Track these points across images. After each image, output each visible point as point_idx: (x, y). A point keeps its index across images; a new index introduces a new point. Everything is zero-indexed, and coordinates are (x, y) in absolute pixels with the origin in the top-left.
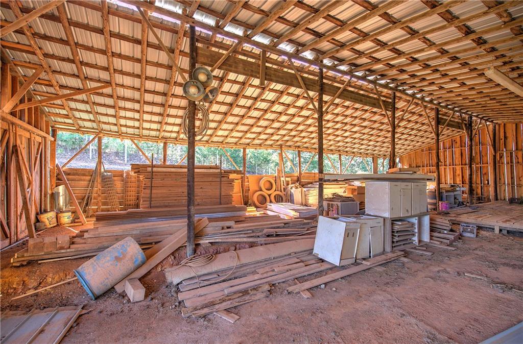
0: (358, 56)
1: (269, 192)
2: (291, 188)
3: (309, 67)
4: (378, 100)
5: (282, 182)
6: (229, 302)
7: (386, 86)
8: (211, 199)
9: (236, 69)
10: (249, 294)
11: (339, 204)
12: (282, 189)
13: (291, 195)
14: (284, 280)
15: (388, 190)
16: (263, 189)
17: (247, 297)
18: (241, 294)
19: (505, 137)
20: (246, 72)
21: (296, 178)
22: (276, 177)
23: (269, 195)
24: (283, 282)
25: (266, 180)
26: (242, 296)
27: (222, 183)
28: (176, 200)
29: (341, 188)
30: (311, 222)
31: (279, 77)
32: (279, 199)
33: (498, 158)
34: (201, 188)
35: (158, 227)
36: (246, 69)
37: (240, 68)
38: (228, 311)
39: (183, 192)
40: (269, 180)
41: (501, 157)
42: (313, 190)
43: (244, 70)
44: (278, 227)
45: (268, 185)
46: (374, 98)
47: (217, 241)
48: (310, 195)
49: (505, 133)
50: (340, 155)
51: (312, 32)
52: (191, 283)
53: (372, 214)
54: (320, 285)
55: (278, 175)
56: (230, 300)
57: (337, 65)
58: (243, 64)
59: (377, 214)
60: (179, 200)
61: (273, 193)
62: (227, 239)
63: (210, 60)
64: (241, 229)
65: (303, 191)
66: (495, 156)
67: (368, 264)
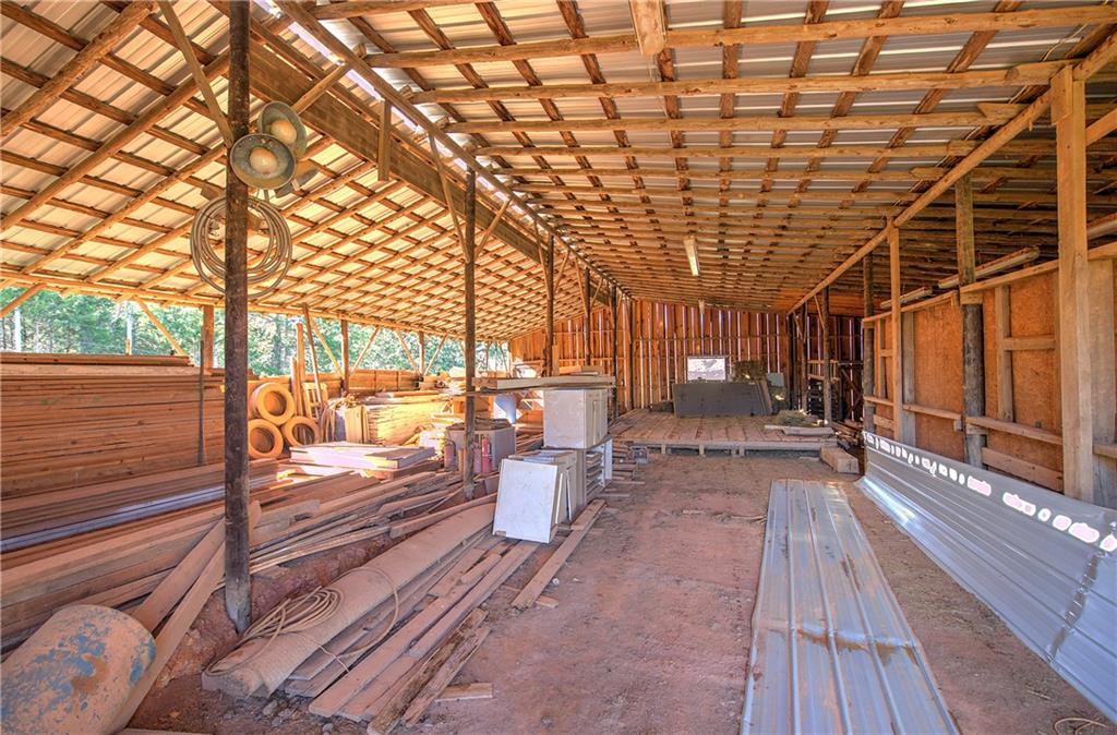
0: (538, 167)
1: (280, 420)
2: (337, 407)
3: (450, 160)
4: (537, 246)
5: (307, 393)
6: (445, 667)
7: (544, 223)
8: (172, 452)
9: (331, 127)
10: (462, 638)
11: (492, 433)
12: (309, 411)
13: (339, 423)
14: (489, 594)
15: (582, 405)
16: (264, 412)
17: (466, 646)
18: (452, 646)
19: (642, 321)
20: (352, 140)
21: (336, 384)
22: (290, 382)
23: (280, 427)
24: (490, 598)
25: (269, 390)
26: (456, 646)
27: (205, 404)
28: (46, 469)
29: (433, 401)
30: (447, 477)
31: (408, 167)
32: (306, 435)
33: (634, 348)
34: (140, 423)
35: (115, 557)
36: (353, 133)
37: (341, 126)
38: (457, 683)
39: (74, 443)
40: (276, 389)
41: (638, 347)
42: (385, 409)
43: (350, 134)
44: (398, 498)
45: (274, 403)
46: (531, 242)
47: (295, 555)
48: (379, 421)
49: (641, 313)
50: (421, 334)
51: (500, 108)
52: (320, 669)
53: (556, 446)
54: (551, 581)
55: (295, 376)
56: (441, 664)
57: (496, 172)
58: (348, 120)
59: (564, 446)
60: (54, 468)
61: (290, 420)
62: (314, 544)
63: (277, 84)
64: (332, 515)
65: (365, 412)
66: (631, 346)
67: (581, 528)
